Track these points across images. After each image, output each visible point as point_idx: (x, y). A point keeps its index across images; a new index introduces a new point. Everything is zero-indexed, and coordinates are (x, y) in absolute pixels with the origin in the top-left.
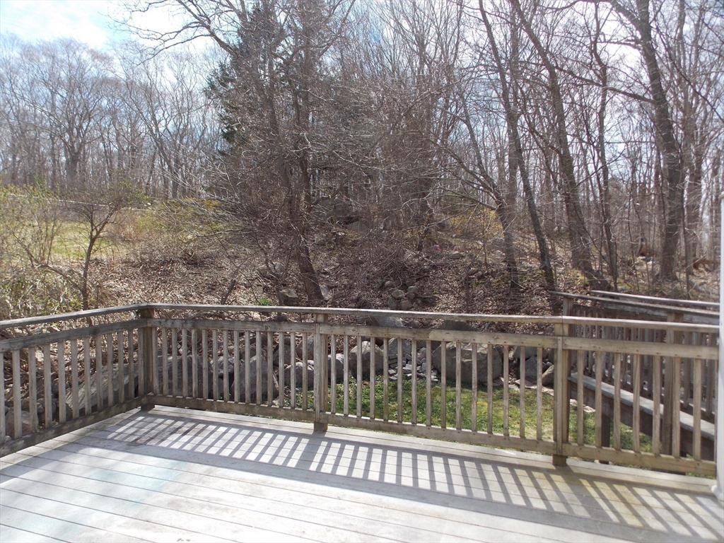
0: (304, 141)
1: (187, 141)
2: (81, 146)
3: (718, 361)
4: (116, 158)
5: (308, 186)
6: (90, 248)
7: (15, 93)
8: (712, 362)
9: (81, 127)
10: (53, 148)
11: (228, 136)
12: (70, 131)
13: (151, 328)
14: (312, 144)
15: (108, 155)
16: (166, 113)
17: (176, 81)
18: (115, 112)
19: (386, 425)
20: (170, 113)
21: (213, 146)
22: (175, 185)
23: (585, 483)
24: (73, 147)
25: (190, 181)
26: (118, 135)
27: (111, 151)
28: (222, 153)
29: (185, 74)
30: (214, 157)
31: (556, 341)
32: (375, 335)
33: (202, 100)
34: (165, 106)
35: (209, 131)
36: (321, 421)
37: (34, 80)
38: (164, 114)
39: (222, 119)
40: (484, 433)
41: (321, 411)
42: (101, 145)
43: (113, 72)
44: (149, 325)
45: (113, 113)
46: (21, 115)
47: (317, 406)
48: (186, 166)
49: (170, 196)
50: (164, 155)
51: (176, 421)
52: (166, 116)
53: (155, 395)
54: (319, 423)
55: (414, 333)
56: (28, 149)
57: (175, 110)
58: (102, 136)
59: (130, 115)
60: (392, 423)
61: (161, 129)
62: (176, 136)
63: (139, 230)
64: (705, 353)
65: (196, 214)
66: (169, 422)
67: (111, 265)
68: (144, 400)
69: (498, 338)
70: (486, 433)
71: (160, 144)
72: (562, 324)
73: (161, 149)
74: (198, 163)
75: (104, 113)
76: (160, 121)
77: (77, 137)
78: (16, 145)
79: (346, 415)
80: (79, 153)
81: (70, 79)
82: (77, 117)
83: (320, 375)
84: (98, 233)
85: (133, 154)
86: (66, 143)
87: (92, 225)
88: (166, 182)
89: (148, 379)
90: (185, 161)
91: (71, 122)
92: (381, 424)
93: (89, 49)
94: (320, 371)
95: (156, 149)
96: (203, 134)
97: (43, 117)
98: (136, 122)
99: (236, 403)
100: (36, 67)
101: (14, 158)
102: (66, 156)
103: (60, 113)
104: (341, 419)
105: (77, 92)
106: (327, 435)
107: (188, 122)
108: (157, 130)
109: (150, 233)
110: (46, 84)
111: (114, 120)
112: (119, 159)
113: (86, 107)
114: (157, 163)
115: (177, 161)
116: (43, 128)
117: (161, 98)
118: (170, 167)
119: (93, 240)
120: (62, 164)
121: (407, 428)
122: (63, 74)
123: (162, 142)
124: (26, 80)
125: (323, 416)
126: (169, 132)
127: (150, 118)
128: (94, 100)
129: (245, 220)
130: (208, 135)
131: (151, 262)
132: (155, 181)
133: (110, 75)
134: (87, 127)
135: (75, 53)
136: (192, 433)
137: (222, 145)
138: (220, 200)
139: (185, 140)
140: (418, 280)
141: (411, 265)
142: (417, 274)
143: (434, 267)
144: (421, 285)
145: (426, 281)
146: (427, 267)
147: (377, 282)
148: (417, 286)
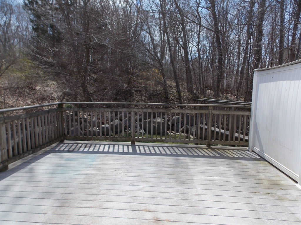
3: (250, 115)
8: (249, 115)
19: (157, 140)
23: (217, 150)
31: (209, 111)
32: (153, 111)
47: (133, 136)
55: (166, 110)
64: (247, 113)
66: (75, 145)
69: (193, 111)
72: (211, 106)
79: (143, 138)
92: (155, 140)
121: (164, 140)
125: (134, 139)
140: (130, 96)
141: (127, 91)
142: (130, 94)
143: (136, 91)
144: (132, 98)
145: (133, 97)
146: (133, 91)
147: (114, 97)
148: (130, 98)
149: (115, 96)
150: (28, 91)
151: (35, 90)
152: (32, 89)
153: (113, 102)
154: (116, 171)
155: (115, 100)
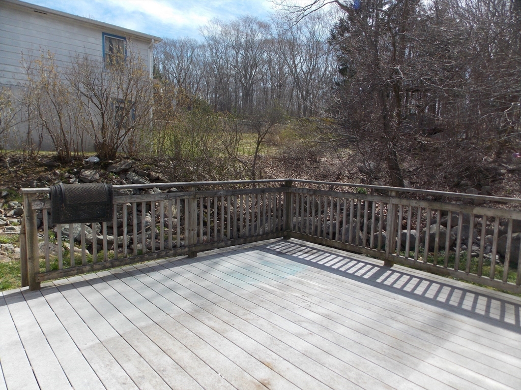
0: (398, 72)
1: (315, 78)
2: (251, 85)
4: (270, 92)
5: (399, 106)
6: (257, 148)
7: (218, 56)
9: (251, 73)
10: (236, 88)
11: (342, 72)
12: (245, 76)
13: (291, 193)
14: (404, 74)
15: (265, 90)
16: (302, 58)
17: (310, 35)
18: (271, 62)
19: (434, 268)
20: (304, 58)
21: (332, 79)
22: (305, 108)
24: (246, 86)
25: (315, 105)
26: (272, 76)
27: (267, 87)
28: (338, 84)
29: (316, 29)
30: (332, 88)
33: (326, 47)
34: (302, 53)
35: (330, 68)
36: (389, 259)
37: (227, 46)
38: (300, 60)
39: (339, 59)
40: (513, 284)
41: (390, 253)
42: (262, 84)
43: (271, 35)
44: (290, 191)
45: (270, 62)
46: (220, 68)
47: (387, 250)
48: (313, 95)
49: (302, 115)
50: (299, 87)
51: (302, 247)
52: (302, 61)
53: (291, 231)
54: (388, 260)
55: (461, 208)
56: (223, 89)
57: (308, 56)
58: (263, 78)
59: (279, 62)
60: (439, 267)
61: (298, 70)
62: (308, 74)
63: (282, 138)
65: (318, 128)
66: (298, 246)
67: (266, 159)
68: (285, 233)
70: (515, 284)
71: (297, 80)
73: (298, 84)
74: (320, 92)
75: (264, 62)
76: (298, 64)
77: (249, 80)
78: (217, 87)
79: (406, 258)
80: (250, 90)
81: (246, 43)
82: (249, 67)
83: (391, 230)
84: (262, 139)
85: (280, 89)
86: (243, 84)
87: (259, 134)
88: (299, 106)
89: (288, 222)
90: (313, 91)
91: (246, 71)
93: (258, 21)
94: (391, 228)
95: (294, 84)
96: (325, 71)
97: (231, 69)
98: (283, 66)
99: (336, 241)
100: (229, 38)
101: (216, 95)
102: (242, 92)
103: (240, 65)
104: (403, 260)
105: (250, 51)
106: (392, 268)
107: (316, 63)
108: (296, 71)
109: (289, 140)
110: (234, 48)
111: (270, 66)
112: (272, 92)
113: (255, 60)
114: (295, 93)
115: (307, 92)
116: (231, 75)
117: (299, 49)
118: (302, 95)
119: (259, 143)
120: (240, 97)
122: (243, 40)
123: (298, 79)
124: (223, 47)
125: (390, 256)
126: (304, 72)
127: (291, 63)
128: (259, 55)
129: (351, 132)
130: (329, 71)
131: (289, 158)
132: (293, 105)
133: (269, 37)
134: (255, 72)
135: (249, 25)
136: (310, 253)
137: (337, 78)
138: (334, 118)
139: (313, 76)
140: (492, 181)
141: (487, 169)
142: (493, 177)
143: (510, 171)
144: (495, 185)
145: (501, 183)
146: (503, 171)
147: (454, 182)
148: (491, 186)
149: (456, 180)
150: (308, 163)
151: (319, 162)
152: (315, 161)
153: (451, 190)
154: (303, 297)
155: (457, 186)
